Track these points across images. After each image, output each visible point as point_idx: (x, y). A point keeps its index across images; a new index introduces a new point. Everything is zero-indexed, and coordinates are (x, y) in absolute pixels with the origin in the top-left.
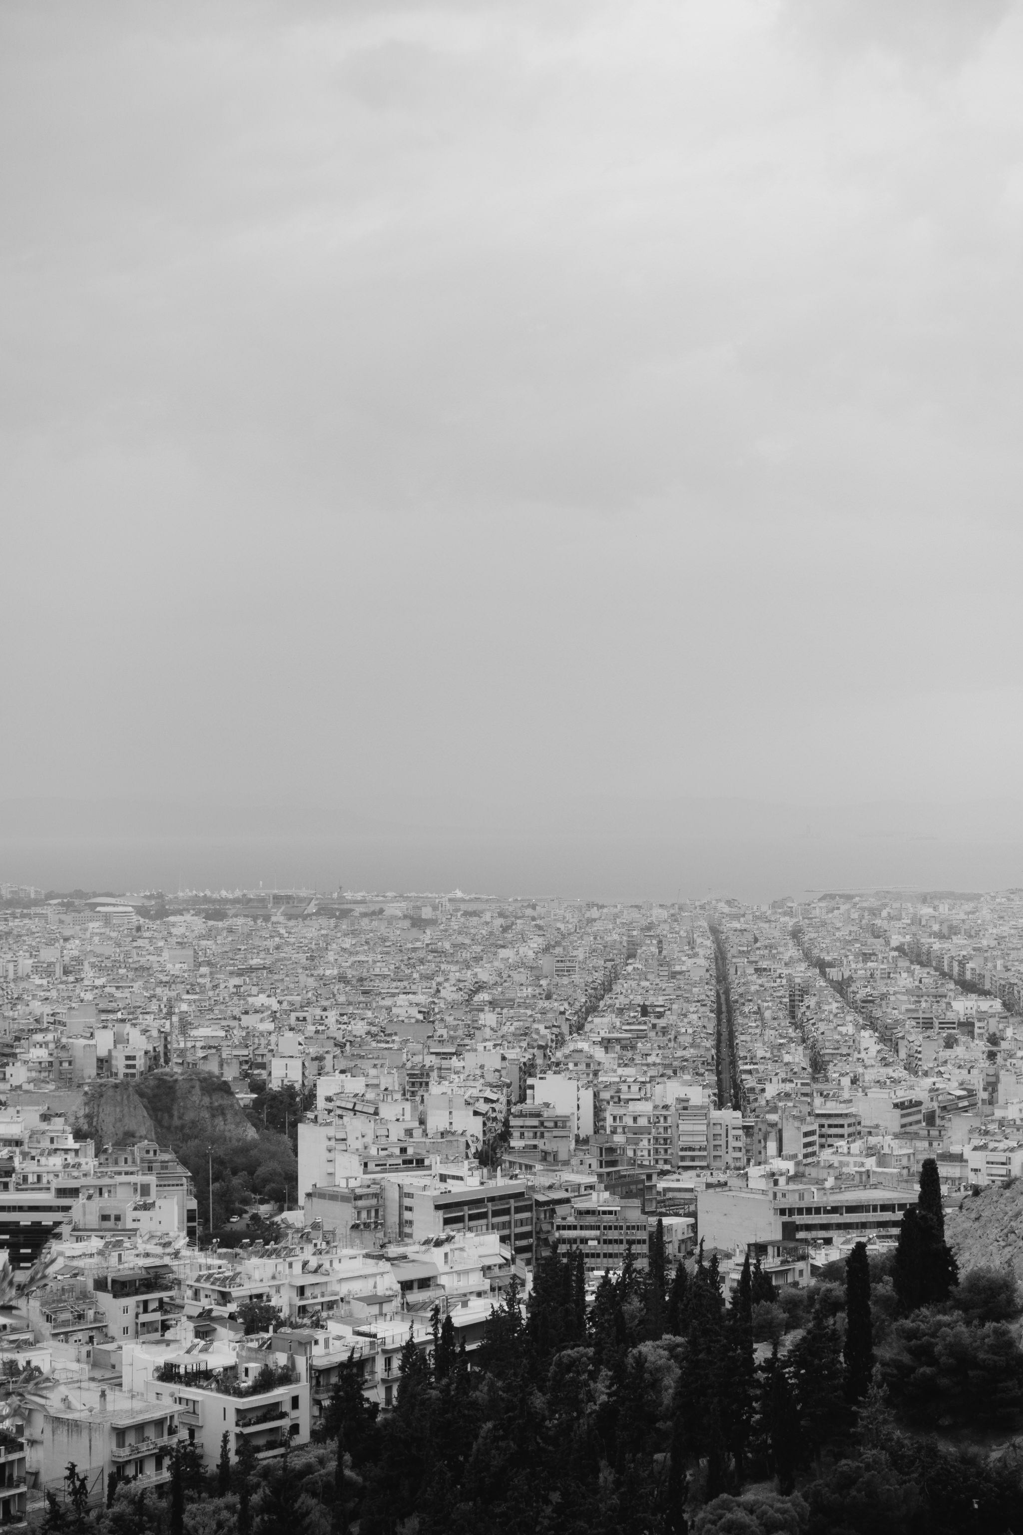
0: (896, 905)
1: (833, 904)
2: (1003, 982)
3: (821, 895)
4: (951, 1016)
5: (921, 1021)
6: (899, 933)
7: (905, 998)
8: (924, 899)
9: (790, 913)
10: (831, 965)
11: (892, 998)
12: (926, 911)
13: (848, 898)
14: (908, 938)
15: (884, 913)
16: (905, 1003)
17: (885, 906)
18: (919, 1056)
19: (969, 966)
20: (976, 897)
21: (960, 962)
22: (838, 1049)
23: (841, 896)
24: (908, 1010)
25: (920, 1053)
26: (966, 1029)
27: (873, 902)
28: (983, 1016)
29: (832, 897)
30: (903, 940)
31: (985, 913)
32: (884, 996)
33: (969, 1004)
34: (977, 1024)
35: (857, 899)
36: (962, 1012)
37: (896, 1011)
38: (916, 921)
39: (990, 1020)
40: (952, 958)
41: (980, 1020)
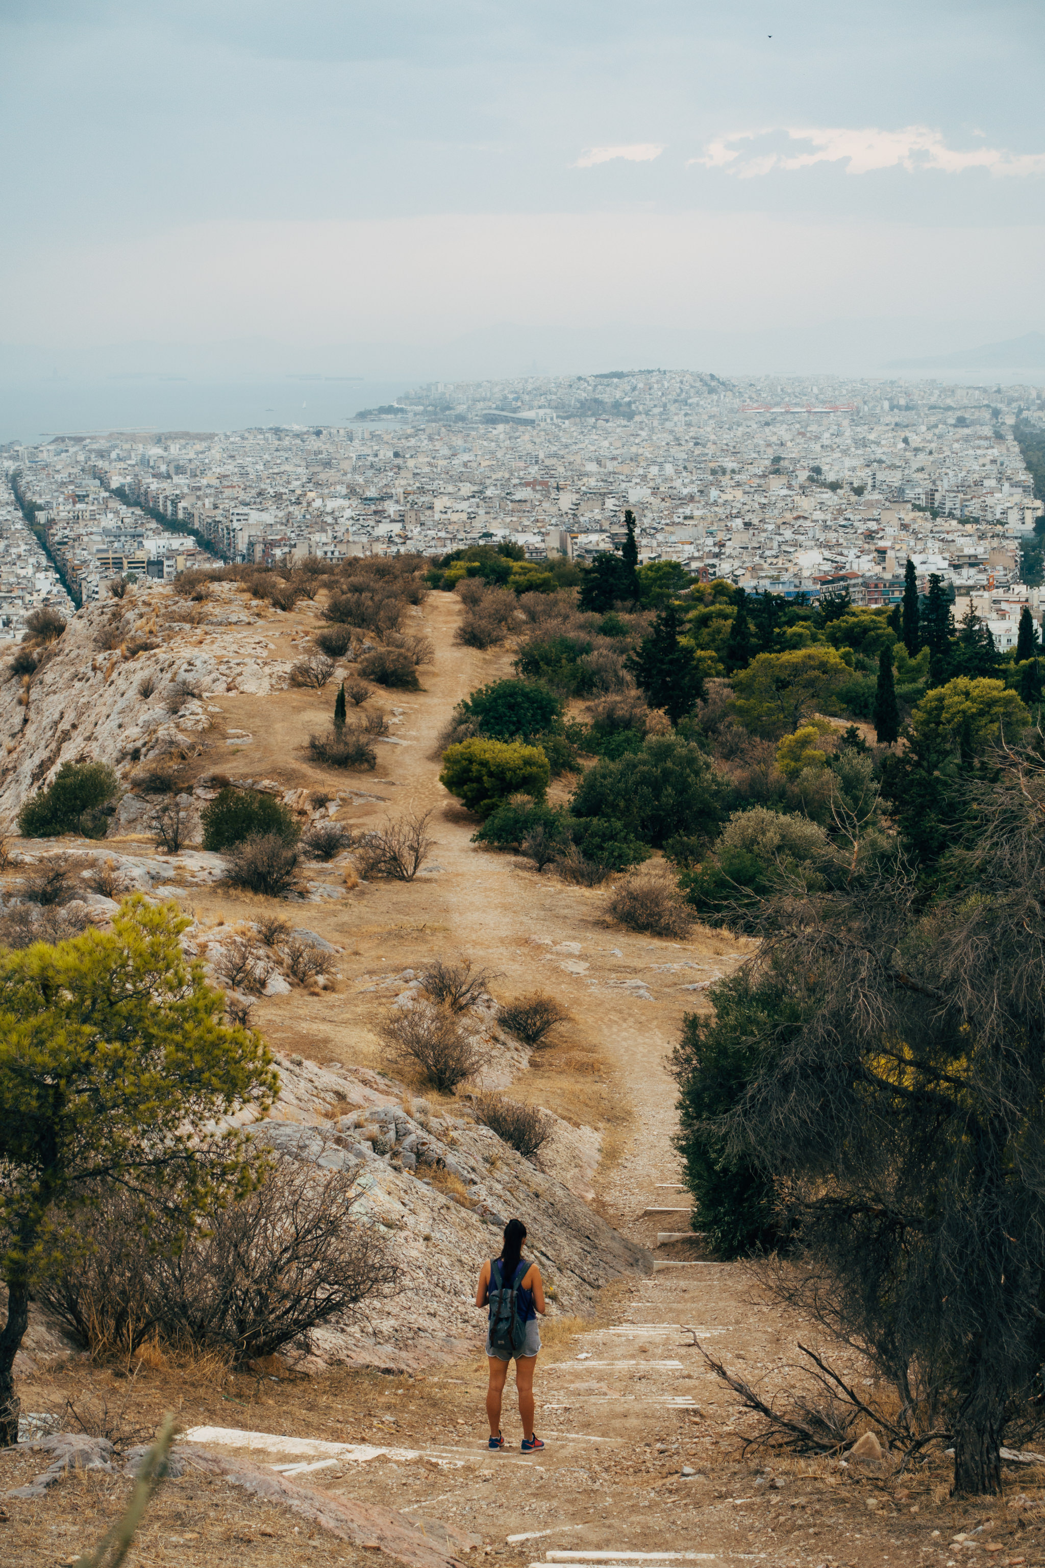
0: (127, 446)
1: (62, 446)
2: (209, 521)
3: (53, 438)
4: (140, 555)
5: (111, 561)
6: (120, 474)
7: (99, 538)
8: (159, 440)
9: (15, 458)
10: (40, 508)
11: (86, 539)
12: (155, 451)
13: (78, 440)
14: (129, 479)
15: (113, 455)
16: (97, 543)
17: (114, 447)
18: (96, 596)
19: (180, 505)
20: (211, 437)
21: (173, 501)
22: (11, 592)
23: (70, 438)
24: (99, 551)
25: (97, 593)
26: (153, 569)
27: (102, 444)
28: (172, 554)
29: (62, 439)
30: (123, 481)
31: (216, 453)
32: (78, 538)
33: (162, 542)
34: (166, 563)
35: (88, 441)
36: (154, 552)
37: (85, 552)
38: (144, 462)
39: (179, 558)
40: (166, 497)
41: (168, 559)
